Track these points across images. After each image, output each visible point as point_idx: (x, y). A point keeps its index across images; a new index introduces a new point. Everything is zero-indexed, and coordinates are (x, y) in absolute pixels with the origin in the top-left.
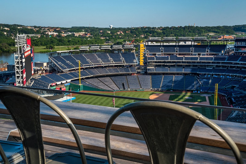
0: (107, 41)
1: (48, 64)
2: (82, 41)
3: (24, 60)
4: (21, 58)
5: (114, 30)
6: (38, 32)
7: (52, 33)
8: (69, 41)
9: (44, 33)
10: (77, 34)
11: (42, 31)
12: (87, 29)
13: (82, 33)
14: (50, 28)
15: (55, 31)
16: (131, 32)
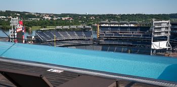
0: (82, 23)
1: (35, 37)
2: (66, 23)
3: (16, 34)
4: (14, 32)
5: (88, 16)
6: (38, 17)
7: (47, 18)
8: (57, 23)
9: (42, 18)
10: (63, 19)
11: (41, 16)
12: (71, 15)
13: (67, 18)
14: (46, 15)
15: (50, 16)
16: (100, 17)
